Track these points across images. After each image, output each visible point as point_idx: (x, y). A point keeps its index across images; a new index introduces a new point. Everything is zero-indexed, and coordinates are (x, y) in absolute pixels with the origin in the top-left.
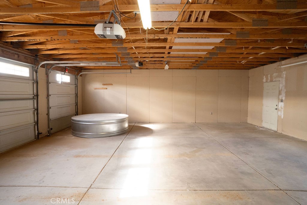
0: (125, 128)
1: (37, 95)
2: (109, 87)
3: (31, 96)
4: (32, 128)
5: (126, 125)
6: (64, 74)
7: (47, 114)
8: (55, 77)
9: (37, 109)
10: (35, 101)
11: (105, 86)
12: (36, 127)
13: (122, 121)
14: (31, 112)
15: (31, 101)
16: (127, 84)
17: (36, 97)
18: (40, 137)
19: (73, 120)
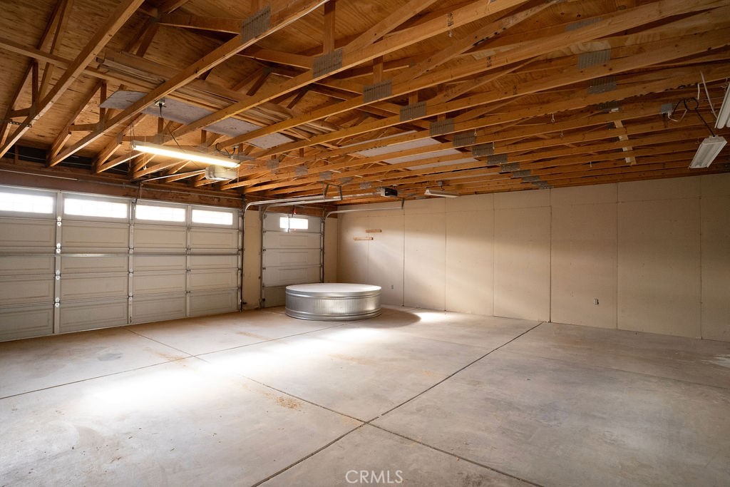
0: (367, 312)
1: (242, 250)
2: (377, 236)
3: (235, 251)
4: (234, 294)
5: (371, 307)
6: (292, 217)
7: (260, 278)
8: (278, 223)
9: (242, 269)
10: (240, 257)
11: (371, 235)
12: (239, 293)
13: (360, 297)
14: (234, 272)
15: (235, 257)
16: (405, 228)
17: (240, 252)
18: (245, 308)
19: (288, 290)
